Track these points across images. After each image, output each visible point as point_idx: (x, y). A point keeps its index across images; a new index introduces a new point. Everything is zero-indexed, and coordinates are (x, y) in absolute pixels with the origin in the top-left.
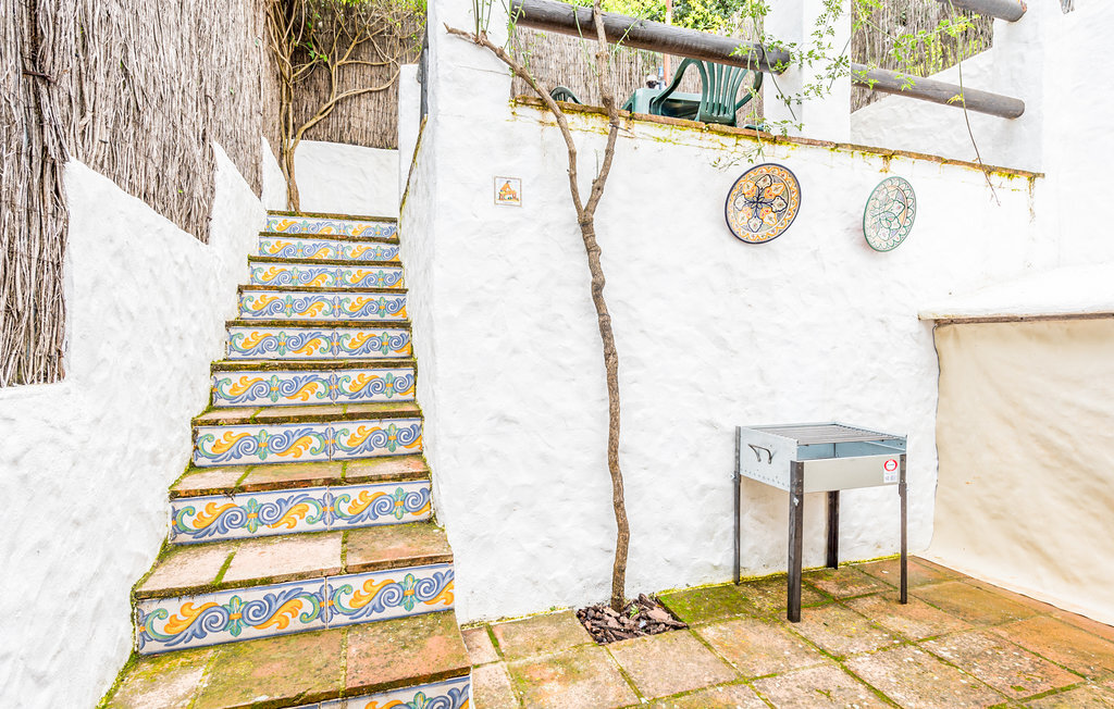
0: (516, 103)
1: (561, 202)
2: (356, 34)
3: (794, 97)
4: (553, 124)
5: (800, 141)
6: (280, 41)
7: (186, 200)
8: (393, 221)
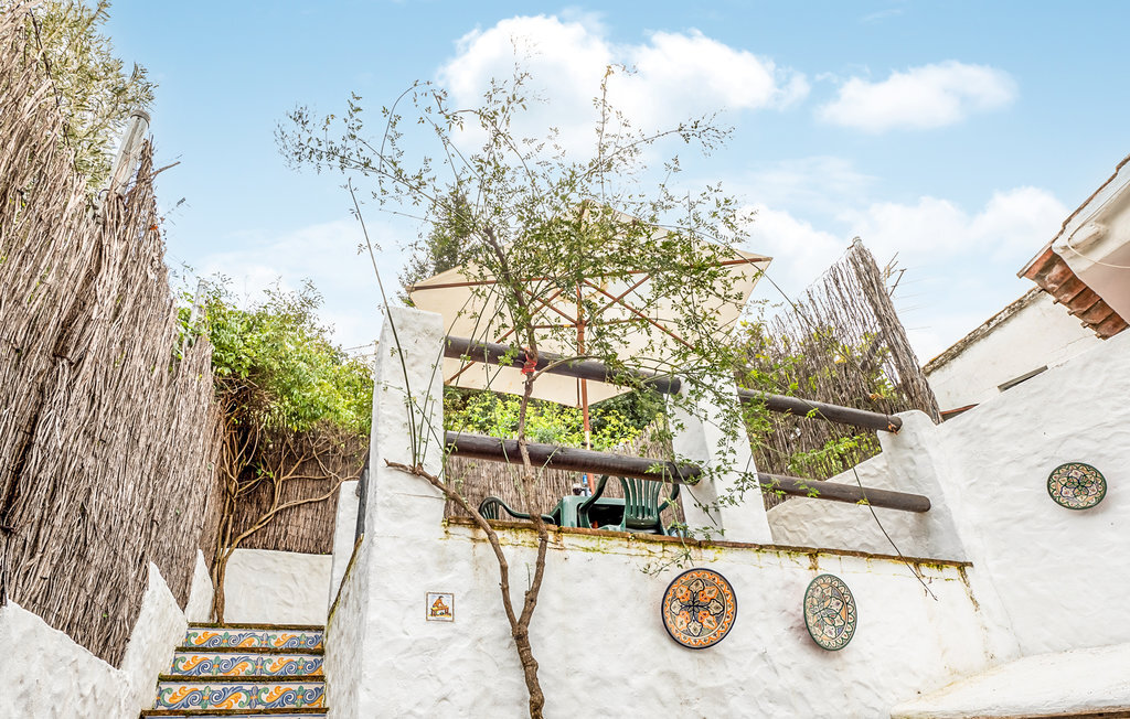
0: (449, 523)
1: (495, 615)
2: (303, 454)
3: (710, 505)
4: (484, 540)
5: (725, 545)
6: (231, 462)
7: (108, 624)
8: (320, 629)
